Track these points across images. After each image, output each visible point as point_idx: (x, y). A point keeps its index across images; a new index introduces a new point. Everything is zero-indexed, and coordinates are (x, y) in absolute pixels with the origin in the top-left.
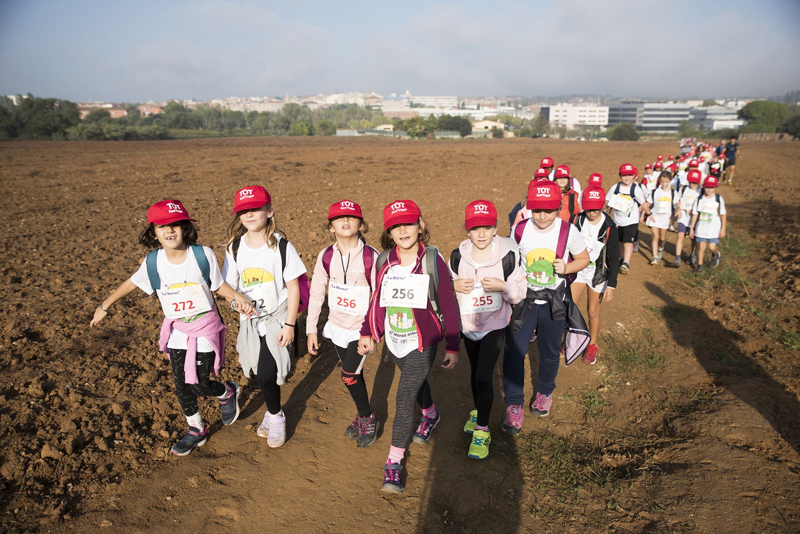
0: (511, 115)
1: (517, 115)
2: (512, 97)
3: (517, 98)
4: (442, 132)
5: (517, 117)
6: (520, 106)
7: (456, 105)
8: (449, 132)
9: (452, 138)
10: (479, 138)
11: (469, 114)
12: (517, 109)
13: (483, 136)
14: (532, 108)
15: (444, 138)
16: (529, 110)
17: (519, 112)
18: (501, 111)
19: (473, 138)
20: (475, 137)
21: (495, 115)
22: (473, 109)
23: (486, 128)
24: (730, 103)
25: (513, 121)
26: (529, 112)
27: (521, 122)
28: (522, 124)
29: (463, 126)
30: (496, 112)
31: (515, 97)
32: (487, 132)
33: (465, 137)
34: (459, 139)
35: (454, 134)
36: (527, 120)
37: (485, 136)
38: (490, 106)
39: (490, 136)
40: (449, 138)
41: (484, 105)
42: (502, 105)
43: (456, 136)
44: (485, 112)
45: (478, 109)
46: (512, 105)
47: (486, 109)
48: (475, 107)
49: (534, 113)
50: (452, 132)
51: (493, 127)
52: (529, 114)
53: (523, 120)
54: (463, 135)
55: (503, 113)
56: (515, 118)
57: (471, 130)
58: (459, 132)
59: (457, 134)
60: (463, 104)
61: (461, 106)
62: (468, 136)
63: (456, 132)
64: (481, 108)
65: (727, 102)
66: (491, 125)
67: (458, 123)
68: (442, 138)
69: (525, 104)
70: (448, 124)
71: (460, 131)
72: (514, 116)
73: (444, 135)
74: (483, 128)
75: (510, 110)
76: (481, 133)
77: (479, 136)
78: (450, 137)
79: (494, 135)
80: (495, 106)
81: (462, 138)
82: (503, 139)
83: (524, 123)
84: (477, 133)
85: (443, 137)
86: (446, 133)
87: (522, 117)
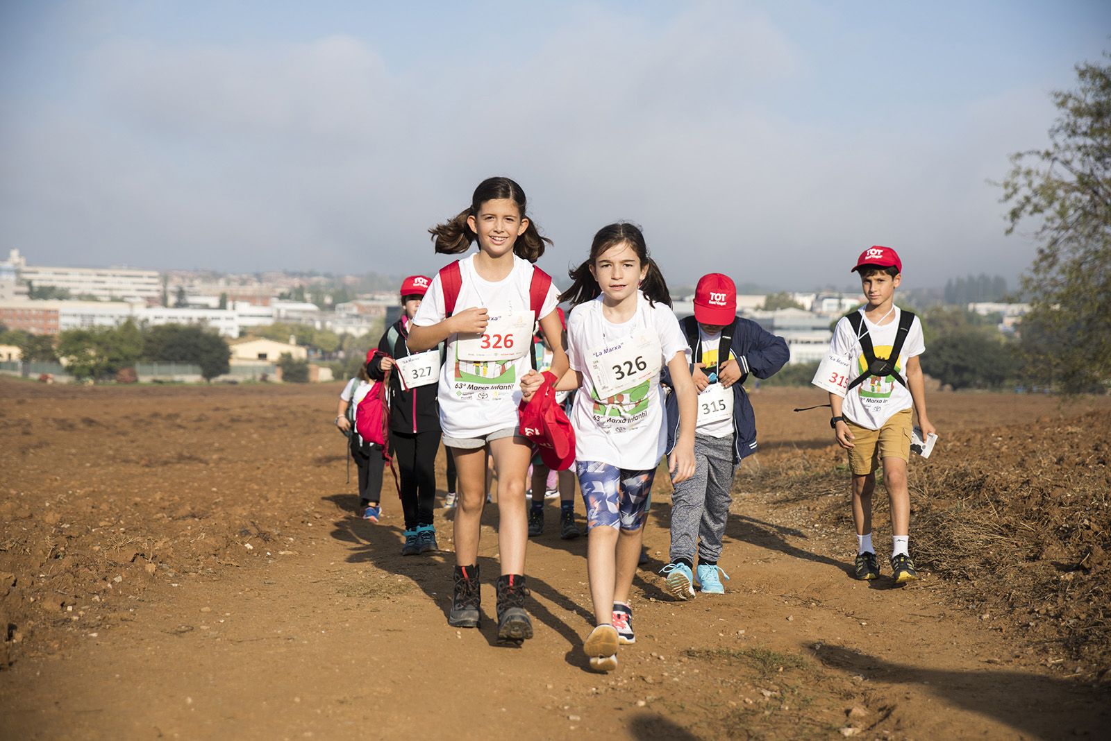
0: (310, 324)
1: (323, 325)
2: (301, 275)
3: (315, 279)
4: (156, 367)
5: (323, 330)
6: (328, 300)
7: (155, 294)
8: (173, 367)
9: (181, 382)
10: (249, 382)
11: (203, 320)
12: (323, 307)
13: (259, 376)
14: (360, 308)
15: (160, 382)
16: (355, 311)
17: (330, 316)
18: (283, 313)
19: (234, 383)
20: (240, 379)
21: (269, 322)
22: (206, 307)
23: (262, 356)
24: (826, 302)
25: (317, 339)
26: (357, 316)
27: (338, 342)
28: (340, 348)
29: (208, 352)
30: (270, 316)
31: (312, 274)
32: (266, 368)
33: (213, 381)
34: (199, 383)
35: (186, 373)
36: (353, 337)
37: (264, 378)
38: (251, 299)
39: (276, 377)
40: (173, 382)
41: (235, 298)
42: (282, 297)
43: (192, 377)
44: (241, 316)
45: (222, 306)
46: (307, 296)
47: (244, 307)
48: (214, 302)
49: (369, 320)
50: (179, 368)
51: (283, 355)
52: (355, 320)
53: (344, 336)
54: (208, 375)
55: (287, 318)
56: (321, 332)
57: (226, 363)
58: (198, 368)
59: (194, 373)
60: (181, 294)
61: (172, 300)
62: (221, 378)
63: (190, 367)
64: (229, 304)
65: (819, 300)
66: (275, 350)
67: (196, 346)
68: (155, 381)
69: (343, 296)
70: (171, 346)
71: (202, 365)
72: (318, 325)
73: (160, 374)
74: (256, 356)
75: (304, 312)
76: (253, 369)
77: (249, 377)
78: (177, 378)
79: (287, 376)
80: (265, 300)
81: (204, 381)
82: (307, 385)
83: (345, 346)
84: (243, 369)
85: (160, 378)
86: (164, 368)
87: (339, 330)
